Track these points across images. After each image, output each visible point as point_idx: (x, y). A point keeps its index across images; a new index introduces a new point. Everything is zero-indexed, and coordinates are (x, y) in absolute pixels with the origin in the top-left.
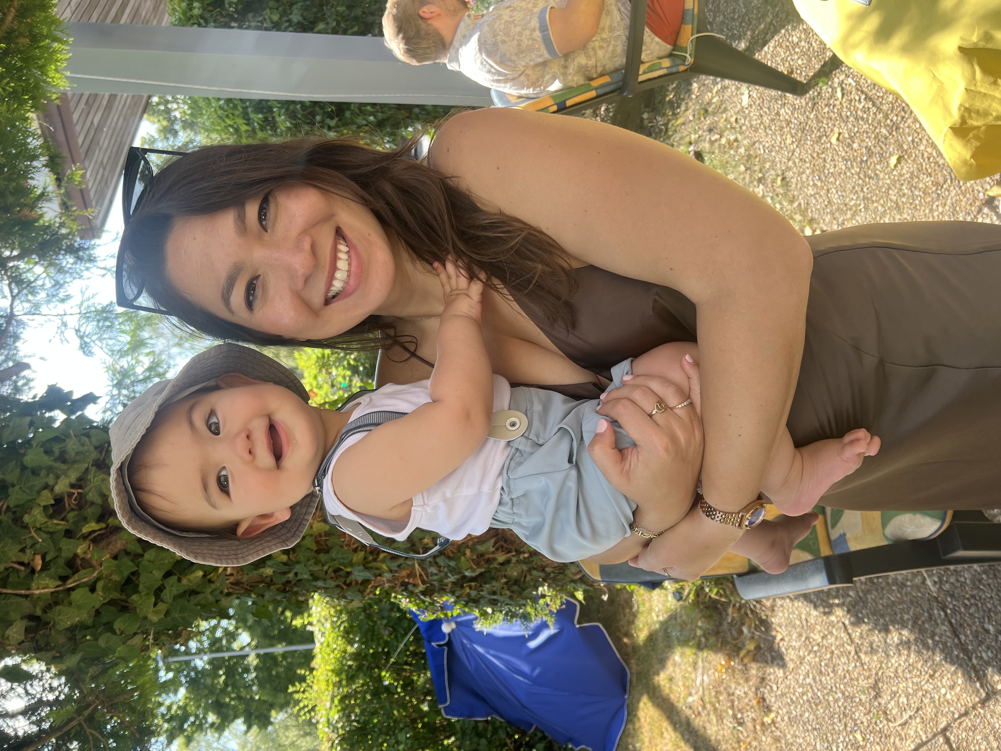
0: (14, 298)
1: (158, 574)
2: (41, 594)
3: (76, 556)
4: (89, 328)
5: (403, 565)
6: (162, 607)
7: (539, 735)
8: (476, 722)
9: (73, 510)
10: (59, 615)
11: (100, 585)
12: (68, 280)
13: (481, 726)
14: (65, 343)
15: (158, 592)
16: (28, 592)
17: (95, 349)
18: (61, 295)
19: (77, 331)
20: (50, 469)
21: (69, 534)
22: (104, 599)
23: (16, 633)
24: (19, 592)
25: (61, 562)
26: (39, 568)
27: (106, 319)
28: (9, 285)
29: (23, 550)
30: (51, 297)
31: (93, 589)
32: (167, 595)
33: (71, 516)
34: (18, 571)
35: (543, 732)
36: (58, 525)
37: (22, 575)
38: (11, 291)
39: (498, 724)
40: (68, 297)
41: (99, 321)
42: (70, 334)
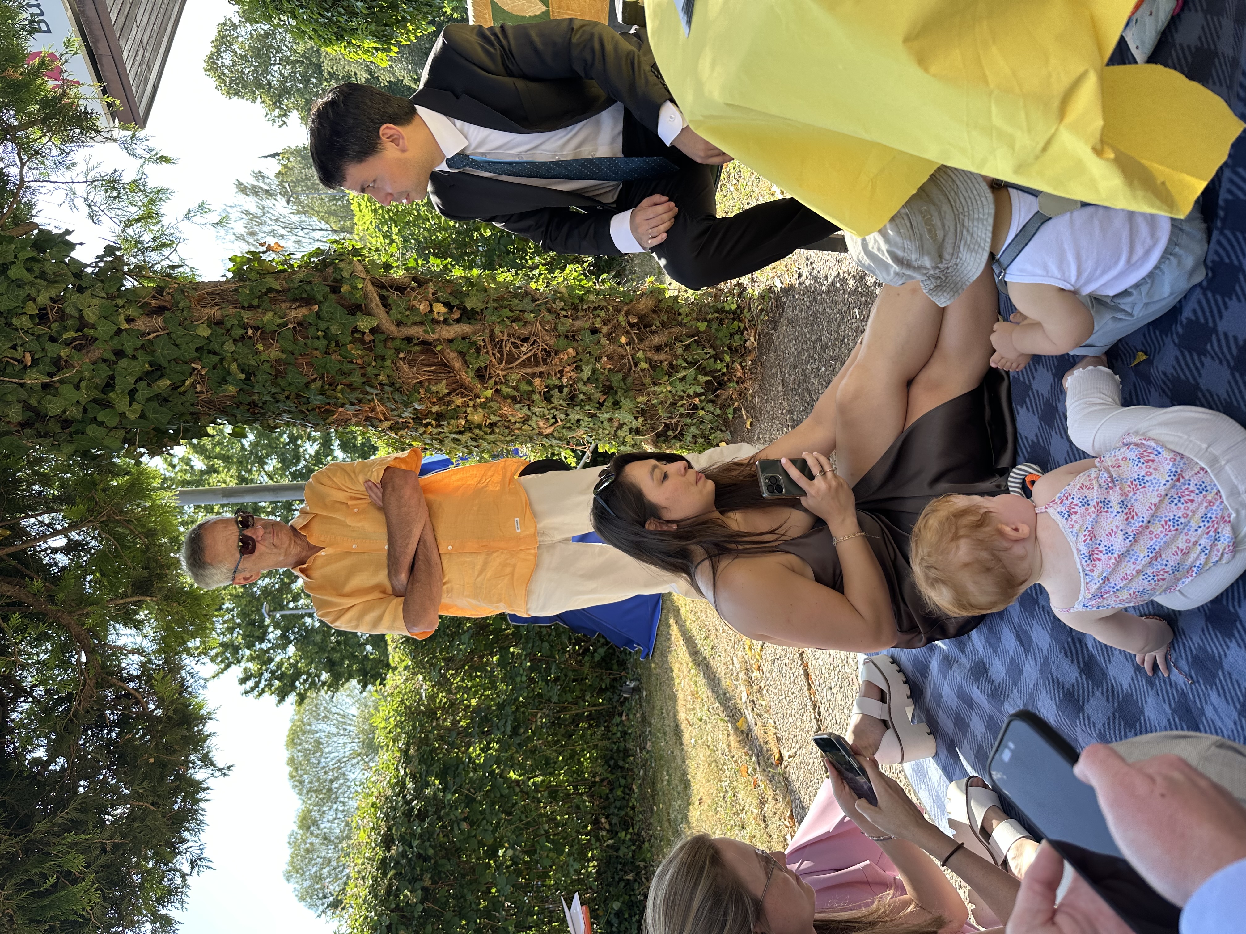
0: (23, 164)
1: (131, 380)
2: (32, 384)
3: (59, 357)
4: (99, 197)
6: (135, 406)
9: (56, 321)
10: (50, 403)
11: (83, 384)
12: (73, 148)
14: (74, 210)
15: (132, 393)
16: (21, 381)
17: (104, 219)
18: (68, 163)
19: (86, 199)
20: (32, 284)
21: (53, 339)
22: (89, 396)
23: (14, 413)
24: (13, 380)
25: (47, 360)
26: (29, 364)
27: (113, 189)
28: (18, 154)
29: (14, 347)
30: (58, 165)
31: (77, 388)
32: (139, 396)
33: (55, 326)
34: (14, 365)
36: (40, 329)
37: (17, 368)
38: (21, 159)
40: (73, 164)
41: (106, 191)
42: (80, 202)
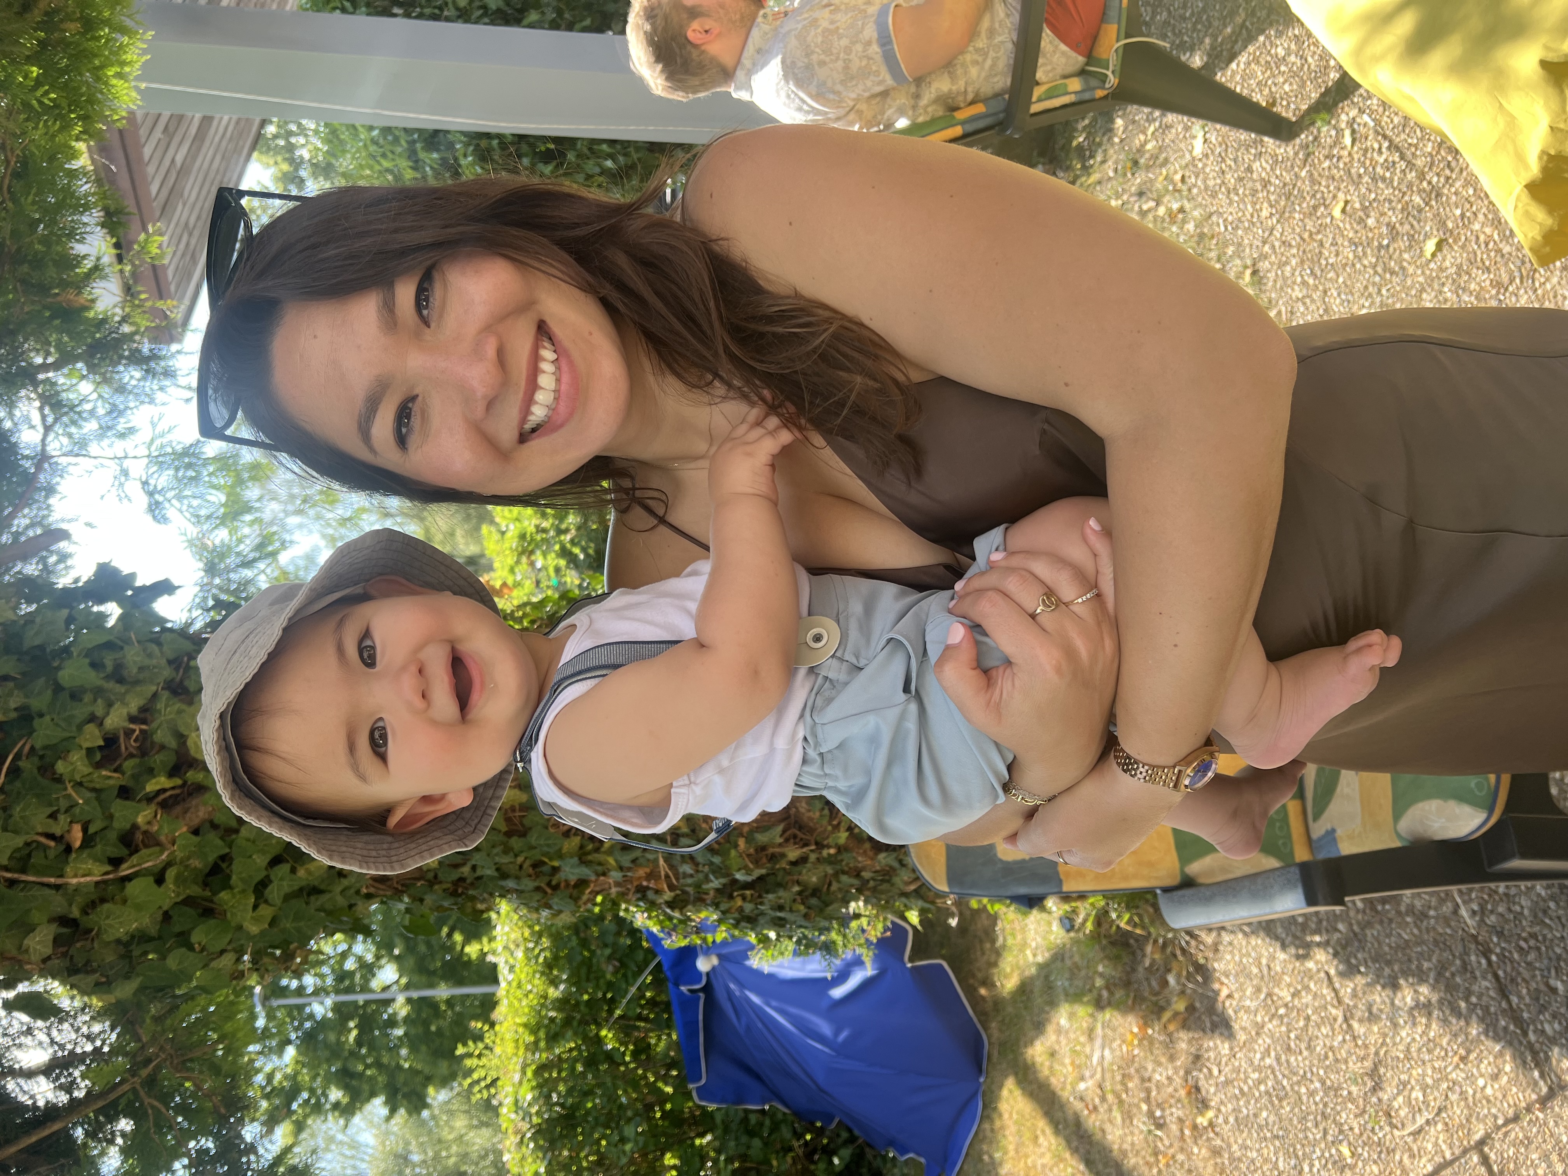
0: (47, 429)
1: (261, 860)
2: (79, 884)
3: (135, 827)
4: (164, 479)
5: (641, 860)
6: (266, 911)
7: (845, 1135)
8: (746, 1111)
9: (131, 756)
10: (108, 917)
11: (171, 874)
12: (132, 405)
13: (753, 1119)
14: (125, 501)
15: (261, 887)
16: (60, 881)
17: (171, 512)
18: (120, 427)
19: (145, 483)
20: (98, 692)
21: (124, 793)
22: (178, 895)
23: (39, 942)
24: (46, 880)
25: (113, 836)
26: (78, 844)
27: (189, 466)
28: (41, 409)
29: (53, 816)
30: (105, 429)
31: (160, 880)
32: (274, 892)
33: (129, 765)
34: (46, 848)
35: (850, 1130)
36: (108, 778)
37: (52, 854)
38: (44, 418)
39: (780, 1116)
40: (131, 431)
41: (177, 469)
42: (134, 488)
